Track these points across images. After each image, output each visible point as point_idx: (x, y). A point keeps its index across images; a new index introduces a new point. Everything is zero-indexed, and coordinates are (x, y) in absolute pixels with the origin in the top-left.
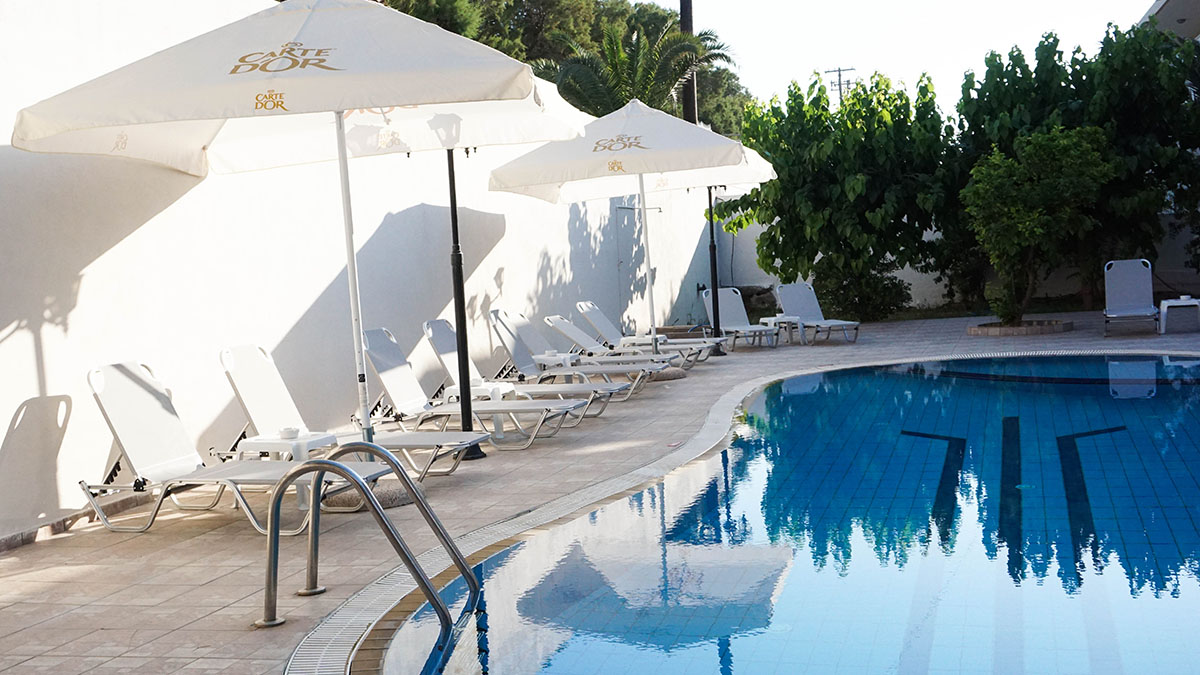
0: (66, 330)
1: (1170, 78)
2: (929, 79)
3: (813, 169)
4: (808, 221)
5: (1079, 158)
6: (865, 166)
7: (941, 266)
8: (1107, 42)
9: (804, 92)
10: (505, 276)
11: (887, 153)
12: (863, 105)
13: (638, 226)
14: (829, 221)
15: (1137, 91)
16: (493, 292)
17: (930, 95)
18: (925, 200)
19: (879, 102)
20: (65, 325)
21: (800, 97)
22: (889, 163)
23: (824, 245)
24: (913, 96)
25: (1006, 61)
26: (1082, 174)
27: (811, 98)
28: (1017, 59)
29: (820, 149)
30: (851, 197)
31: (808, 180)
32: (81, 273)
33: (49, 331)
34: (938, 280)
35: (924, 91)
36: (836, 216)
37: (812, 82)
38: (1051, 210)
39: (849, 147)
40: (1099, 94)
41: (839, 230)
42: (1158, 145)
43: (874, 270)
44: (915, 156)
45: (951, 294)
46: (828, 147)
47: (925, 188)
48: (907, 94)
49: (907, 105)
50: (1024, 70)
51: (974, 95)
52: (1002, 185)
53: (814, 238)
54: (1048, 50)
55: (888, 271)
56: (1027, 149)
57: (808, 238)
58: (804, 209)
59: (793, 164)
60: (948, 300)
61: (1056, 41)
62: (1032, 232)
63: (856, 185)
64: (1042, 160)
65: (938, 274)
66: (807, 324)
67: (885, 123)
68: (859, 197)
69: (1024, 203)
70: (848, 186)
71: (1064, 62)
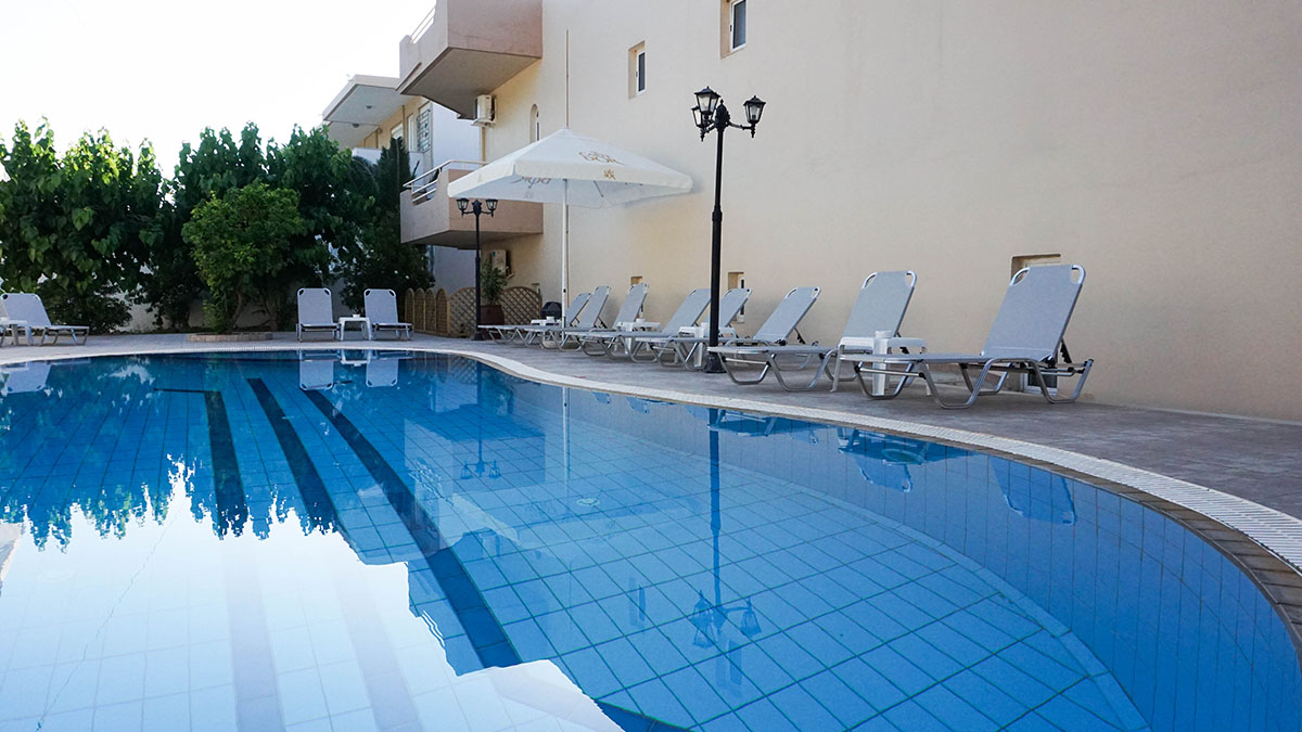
1: (339, 169)
2: (150, 144)
3: (39, 199)
4: (33, 244)
5: (282, 208)
7: (152, 299)
8: (294, 137)
9: (32, 131)
11: (113, 195)
12: (94, 155)
14: (55, 246)
15: (315, 174)
17: (150, 157)
18: (147, 236)
19: (106, 152)
21: (28, 135)
22: (113, 205)
23: (49, 267)
24: (136, 154)
25: (217, 138)
27: (38, 139)
28: (227, 138)
29: (47, 182)
30: (78, 226)
31: (34, 209)
34: (150, 310)
35: (145, 152)
36: (62, 243)
37: (40, 125)
38: (260, 244)
39: (76, 183)
40: (288, 172)
41: (65, 254)
43: (98, 291)
44: (138, 201)
45: (160, 322)
46: (56, 182)
47: (144, 226)
48: (131, 151)
49: (131, 159)
50: (232, 145)
51: (190, 160)
52: (220, 222)
53: (39, 259)
54: (250, 135)
55: (110, 293)
56: (240, 197)
57: (33, 259)
58: (29, 233)
59: (18, 194)
60: (158, 327)
62: (246, 260)
63: (83, 216)
64: (251, 207)
65: (150, 305)
66: (35, 327)
67: (111, 170)
68: (86, 227)
69: (238, 236)
70: (75, 217)
71: (262, 146)
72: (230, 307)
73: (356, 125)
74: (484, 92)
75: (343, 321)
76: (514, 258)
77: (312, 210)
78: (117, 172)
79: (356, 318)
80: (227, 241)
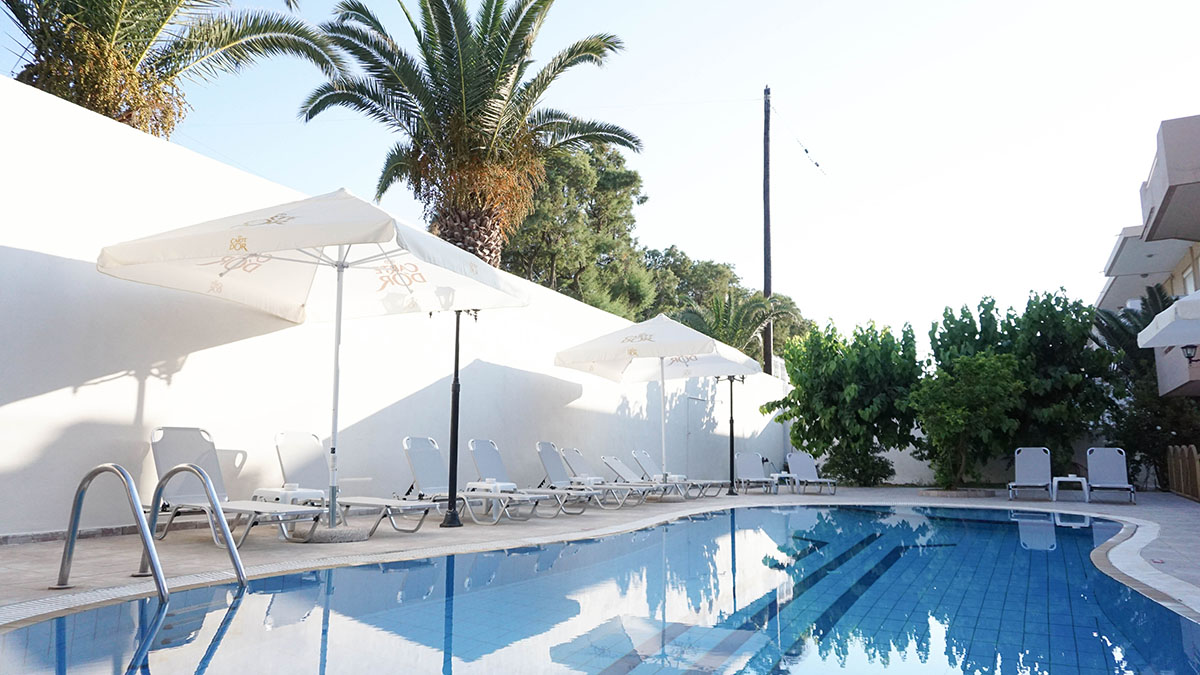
0: (169, 383)
2: (910, 327)
6: (862, 380)
8: (1030, 304)
9: (822, 330)
11: (876, 372)
12: (863, 340)
14: (836, 415)
19: (872, 339)
21: (819, 333)
22: (877, 381)
24: (898, 336)
25: (958, 316)
26: (996, 384)
27: (826, 335)
28: (965, 313)
29: (828, 367)
30: (848, 399)
33: (153, 381)
35: (906, 334)
36: (839, 412)
37: (828, 325)
38: (973, 408)
39: (848, 367)
42: (1067, 373)
46: (833, 366)
47: (902, 396)
48: (894, 335)
51: (937, 336)
52: (938, 390)
54: (988, 307)
55: (874, 452)
58: (818, 406)
61: (993, 301)
62: (957, 423)
63: (851, 391)
66: (802, 480)
68: (853, 399)
69: (952, 402)
70: (846, 392)
71: (1000, 316)
72: (954, 466)
73: (1144, 276)
75: (1056, 480)
77: (1051, 370)
78: (878, 354)
79: (1072, 478)
80: (943, 406)
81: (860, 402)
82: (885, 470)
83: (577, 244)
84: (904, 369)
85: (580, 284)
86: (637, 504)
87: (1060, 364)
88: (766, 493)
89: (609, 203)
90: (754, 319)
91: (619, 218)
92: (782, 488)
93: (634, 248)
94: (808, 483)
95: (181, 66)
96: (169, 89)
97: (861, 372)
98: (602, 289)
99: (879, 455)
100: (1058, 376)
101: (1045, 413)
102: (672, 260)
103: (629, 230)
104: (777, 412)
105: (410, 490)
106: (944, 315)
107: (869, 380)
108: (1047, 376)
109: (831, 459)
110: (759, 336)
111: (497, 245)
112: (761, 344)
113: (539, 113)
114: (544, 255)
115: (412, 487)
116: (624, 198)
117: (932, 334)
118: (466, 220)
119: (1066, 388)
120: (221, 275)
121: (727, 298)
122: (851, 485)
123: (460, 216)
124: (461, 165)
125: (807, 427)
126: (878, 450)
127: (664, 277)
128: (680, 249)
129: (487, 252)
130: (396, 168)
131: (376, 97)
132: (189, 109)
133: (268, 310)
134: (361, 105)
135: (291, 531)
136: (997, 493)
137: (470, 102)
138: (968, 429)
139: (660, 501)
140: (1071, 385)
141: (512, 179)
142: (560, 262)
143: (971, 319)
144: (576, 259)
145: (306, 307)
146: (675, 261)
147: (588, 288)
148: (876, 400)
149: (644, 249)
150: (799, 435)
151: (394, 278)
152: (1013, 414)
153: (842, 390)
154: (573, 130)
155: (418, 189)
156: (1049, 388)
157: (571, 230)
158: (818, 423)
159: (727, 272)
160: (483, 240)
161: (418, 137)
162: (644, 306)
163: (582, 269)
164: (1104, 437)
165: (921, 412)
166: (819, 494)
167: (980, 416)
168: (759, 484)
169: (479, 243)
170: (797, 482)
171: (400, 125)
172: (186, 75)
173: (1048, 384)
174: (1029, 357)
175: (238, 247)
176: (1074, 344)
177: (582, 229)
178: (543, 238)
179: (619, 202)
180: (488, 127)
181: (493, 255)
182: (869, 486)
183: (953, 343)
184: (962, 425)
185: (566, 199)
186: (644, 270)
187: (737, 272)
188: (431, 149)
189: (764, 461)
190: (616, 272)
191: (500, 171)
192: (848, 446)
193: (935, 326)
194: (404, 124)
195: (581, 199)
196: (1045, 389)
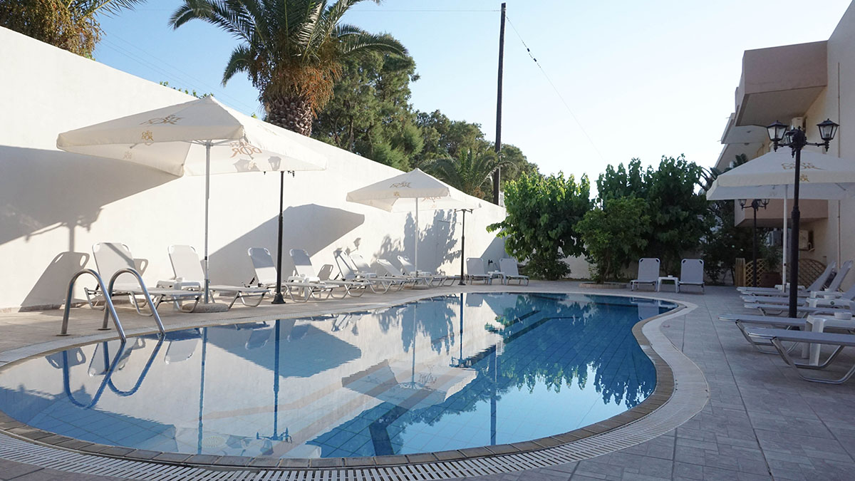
2: (586, 176)
4: (525, 233)
6: (552, 212)
8: (662, 164)
10: (361, 242)
11: (562, 207)
13: (451, 231)
14: (534, 234)
16: (353, 247)
17: (586, 184)
19: (560, 184)
20: (89, 229)
21: (525, 179)
22: (562, 212)
23: (533, 245)
24: (578, 182)
25: (616, 170)
26: (631, 218)
27: (531, 180)
28: (621, 168)
29: (531, 202)
30: (542, 224)
32: (102, 207)
33: (79, 230)
35: (583, 181)
36: (536, 232)
38: (615, 233)
39: (544, 202)
41: (538, 238)
42: (680, 210)
44: (574, 208)
46: (534, 202)
49: (575, 186)
50: (624, 171)
52: (594, 221)
54: (636, 165)
58: (523, 228)
61: (639, 162)
63: (544, 219)
67: (561, 194)
68: (545, 224)
70: (541, 219)
71: (643, 171)
73: (747, 144)
74: (797, 115)
75: (661, 278)
76: (816, 234)
77: (670, 208)
78: (564, 194)
79: (670, 277)
80: (597, 231)
81: (550, 226)
82: (565, 269)
83: (369, 110)
84: (579, 205)
85: (370, 137)
86: (397, 291)
87: (677, 204)
88: (485, 284)
89: (392, 80)
90: (488, 166)
91: (399, 91)
92: (494, 281)
93: (410, 111)
94: (511, 278)
95: (96, 6)
96: (88, 20)
97: (552, 206)
98: (385, 142)
99: (561, 260)
100: (674, 212)
101: (663, 236)
102: (436, 120)
103: (406, 99)
104: (498, 230)
105: (253, 281)
106: (607, 170)
107: (556, 211)
108: (668, 212)
109: (530, 263)
110: (491, 178)
111: (309, 120)
112: (492, 184)
113: (339, 27)
114: (345, 116)
115: (254, 279)
116: (402, 77)
117: (599, 182)
118: (288, 104)
119: (678, 219)
120: (131, 147)
121: (469, 152)
122: (542, 279)
123: (284, 100)
124: (284, 66)
125: (517, 241)
126: (560, 257)
127: (430, 133)
128: (442, 112)
129: (302, 125)
130: (238, 62)
131: (225, 14)
132: (102, 34)
133: (160, 169)
134: (215, 19)
135: (180, 306)
136: (627, 286)
137: (290, 22)
138: (611, 246)
139: (414, 288)
140: (681, 219)
141: (319, 75)
142: (356, 121)
143: (624, 173)
144: (367, 120)
145: (184, 166)
146: (438, 121)
147: (376, 140)
148: (561, 225)
149: (417, 112)
150: (511, 245)
151: (241, 149)
152: (644, 236)
153: (540, 217)
154: (361, 41)
155: (255, 80)
156: (667, 220)
157: (364, 99)
158: (523, 238)
159: (475, 130)
160: (299, 117)
161: (254, 43)
162: (415, 153)
163: (371, 127)
164: (703, 251)
165: (583, 234)
166: (519, 285)
167: (619, 238)
168: (480, 278)
169: (297, 119)
170: (504, 277)
171: (243, 35)
172: (100, 11)
173: (667, 218)
174: (657, 200)
175: (147, 137)
176: (686, 192)
177: (371, 99)
178: (344, 105)
179: (398, 80)
180: (303, 41)
181: (307, 127)
182: (554, 280)
183: (611, 189)
184: (607, 244)
185: (360, 77)
186: (416, 128)
187: (482, 130)
188: (263, 52)
189: (490, 262)
190: (396, 129)
191: (311, 70)
192: (542, 254)
193: (601, 177)
194: (246, 35)
195: (372, 77)
196: (665, 221)
